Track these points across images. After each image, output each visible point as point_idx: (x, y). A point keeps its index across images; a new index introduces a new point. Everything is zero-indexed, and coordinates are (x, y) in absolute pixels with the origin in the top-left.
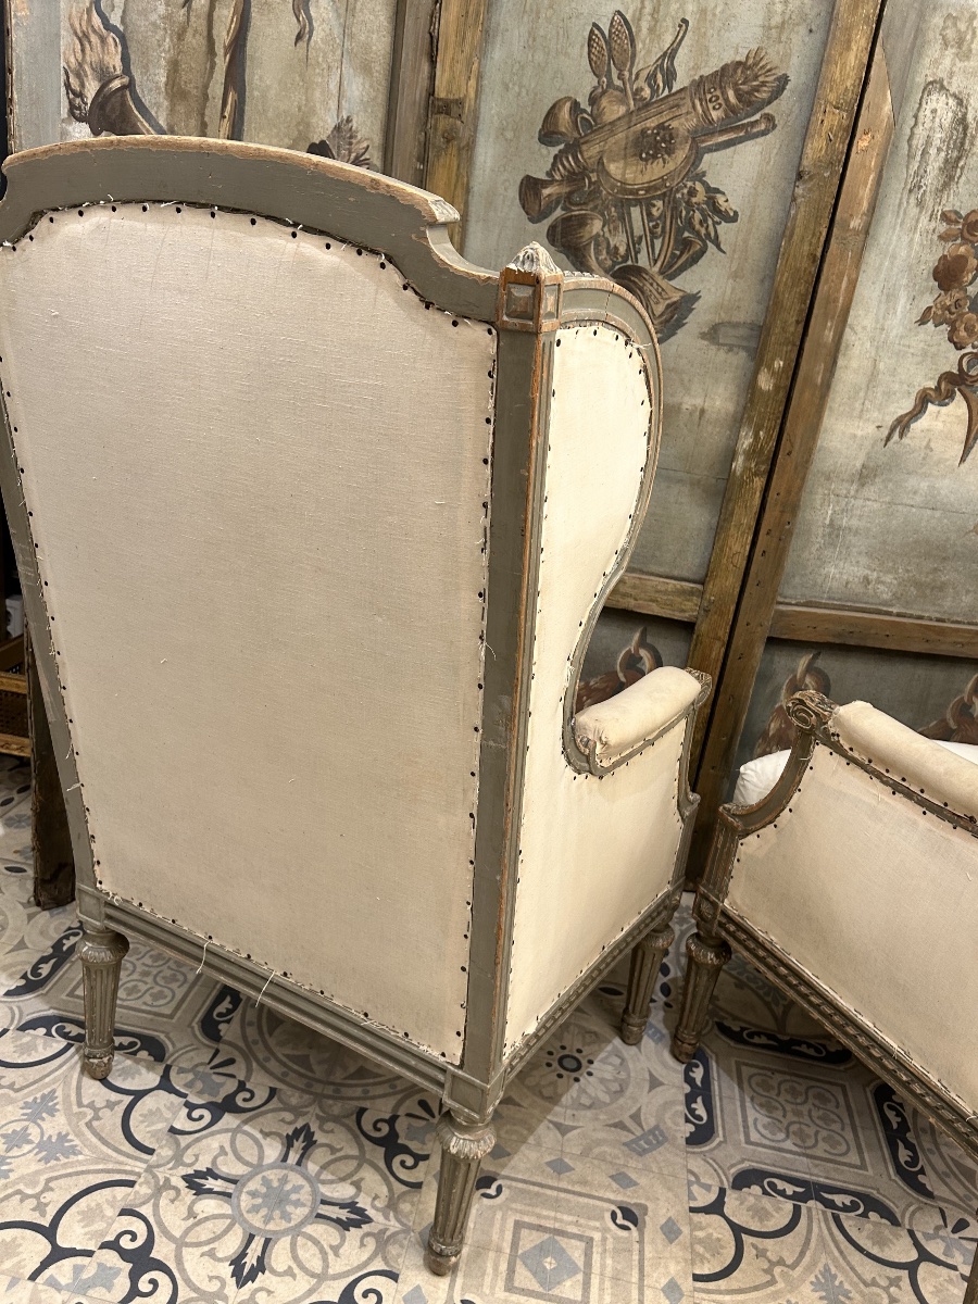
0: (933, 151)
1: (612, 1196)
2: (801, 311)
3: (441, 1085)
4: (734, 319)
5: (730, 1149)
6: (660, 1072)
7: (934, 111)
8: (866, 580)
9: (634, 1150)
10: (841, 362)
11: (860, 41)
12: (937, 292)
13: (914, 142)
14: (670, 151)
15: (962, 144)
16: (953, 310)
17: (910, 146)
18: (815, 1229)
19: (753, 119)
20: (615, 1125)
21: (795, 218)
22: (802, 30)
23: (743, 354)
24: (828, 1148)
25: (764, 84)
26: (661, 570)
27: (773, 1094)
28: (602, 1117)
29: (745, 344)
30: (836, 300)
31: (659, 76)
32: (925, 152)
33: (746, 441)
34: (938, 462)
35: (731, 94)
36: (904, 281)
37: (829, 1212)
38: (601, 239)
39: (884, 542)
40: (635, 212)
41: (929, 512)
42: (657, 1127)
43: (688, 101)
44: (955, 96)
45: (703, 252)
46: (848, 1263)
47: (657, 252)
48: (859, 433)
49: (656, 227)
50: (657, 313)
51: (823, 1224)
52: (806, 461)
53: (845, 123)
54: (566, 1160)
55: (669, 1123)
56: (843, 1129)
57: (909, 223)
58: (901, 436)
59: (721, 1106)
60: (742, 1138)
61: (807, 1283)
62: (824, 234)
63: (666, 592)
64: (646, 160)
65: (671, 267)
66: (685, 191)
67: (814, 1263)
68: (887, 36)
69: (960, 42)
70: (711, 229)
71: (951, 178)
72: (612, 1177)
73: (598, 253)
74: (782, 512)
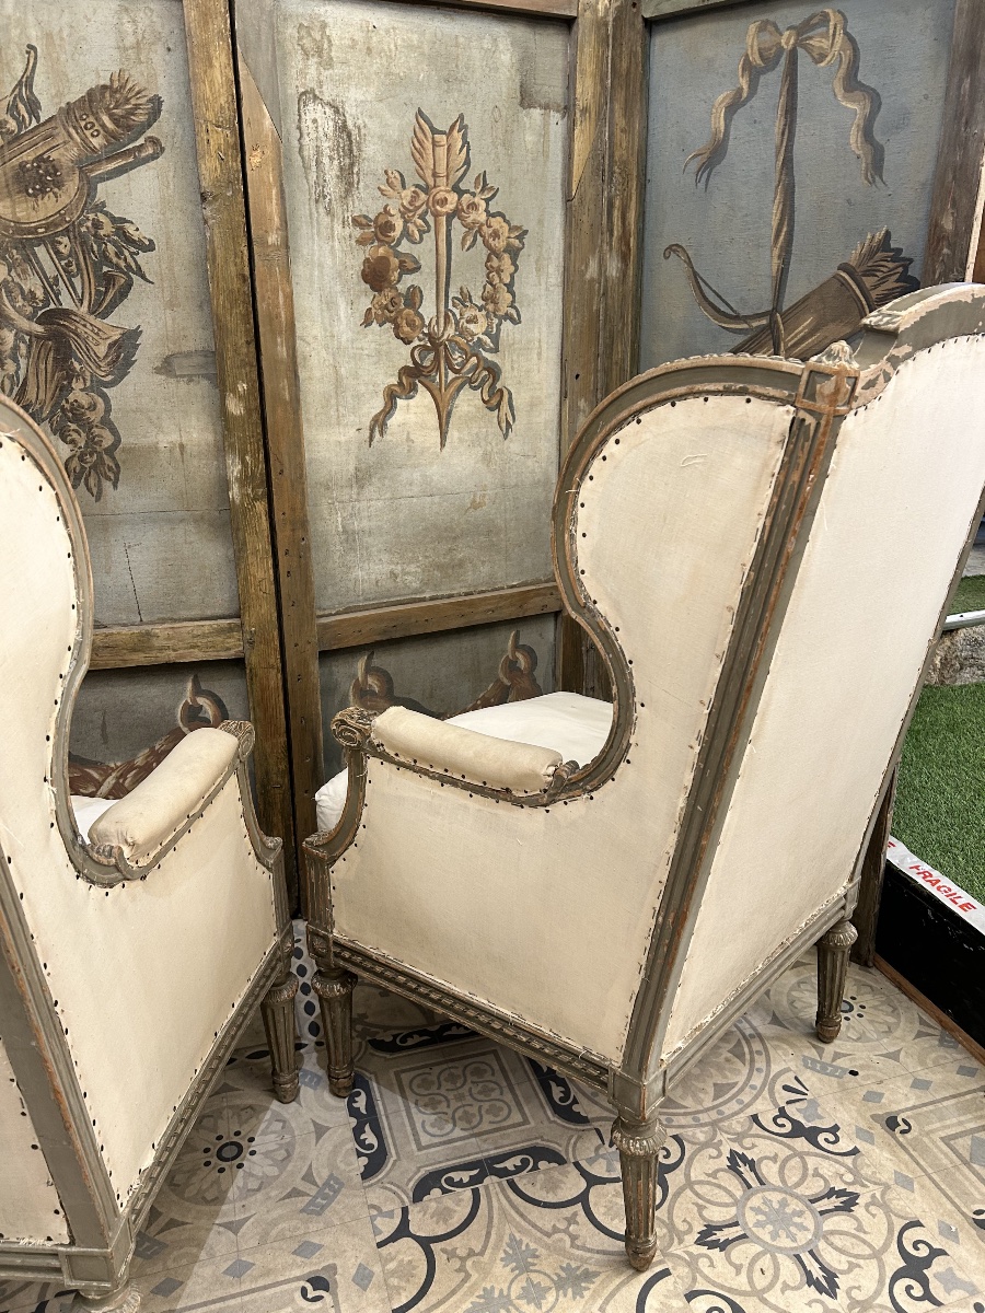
0: (326, 160)
1: (298, 1273)
2: (247, 331)
3: (58, 1270)
4: (185, 349)
5: (404, 1163)
6: (324, 1118)
7: (315, 121)
8: (393, 575)
9: (312, 1212)
10: (302, 374)
11: (221, 58)
12: (371, 294)
13: (306, 153)
14: (59, 185)
15: (351, 151)
16: (392, 308)
17: (302, 158)
18: (495, 1204)
19: (137, 143)
20: (289, 1196)
21: (212, 242)
22: (160, 49)
23: (205, 383)
24: (492, 1118)
25: (137, 107)
26: (193, 613)
27: (434, 1089)
28: (273, 1194)
29: (203, 372)
30: (278, 316)
31: (21, 106)
32: (318, 163)
33: (235, 469)
34: (422, 453)
35: (106, 119)
36: (338, 288)
37: (504, 1181)
38: (11, 284)
39: (398, 535)
40: (41, 251)
41: (429, 499)
42: (331, 1176)
43: (61, 130)
44: (329, 104)
45: (129, 285)
46: (529, 1222)
47: (79, 292)
48: (343, 439)
49: (69, 264)
50: (101, 355)
51: (501, 1196)
52: (300, 477)
53: (231, 140)
54: (243, 1259)
55: (342, 1166)
56: (502, 1094)
57: (325, 232)
58: (382, 434)
59: (389, 1124)
60: (414, 1147)
61: (498, 1261)
62: (246, 252)
63: (204, 635)
64: (35, 196)
65: (101, 304)
66: (89, 224)
67: (500, 1238)
68: (246, 50)
69: (319, 52)
70: (129, 259)
71: (350, 184)
72: (295, 1253)
73: (12, 301)
74: (293, 530)
